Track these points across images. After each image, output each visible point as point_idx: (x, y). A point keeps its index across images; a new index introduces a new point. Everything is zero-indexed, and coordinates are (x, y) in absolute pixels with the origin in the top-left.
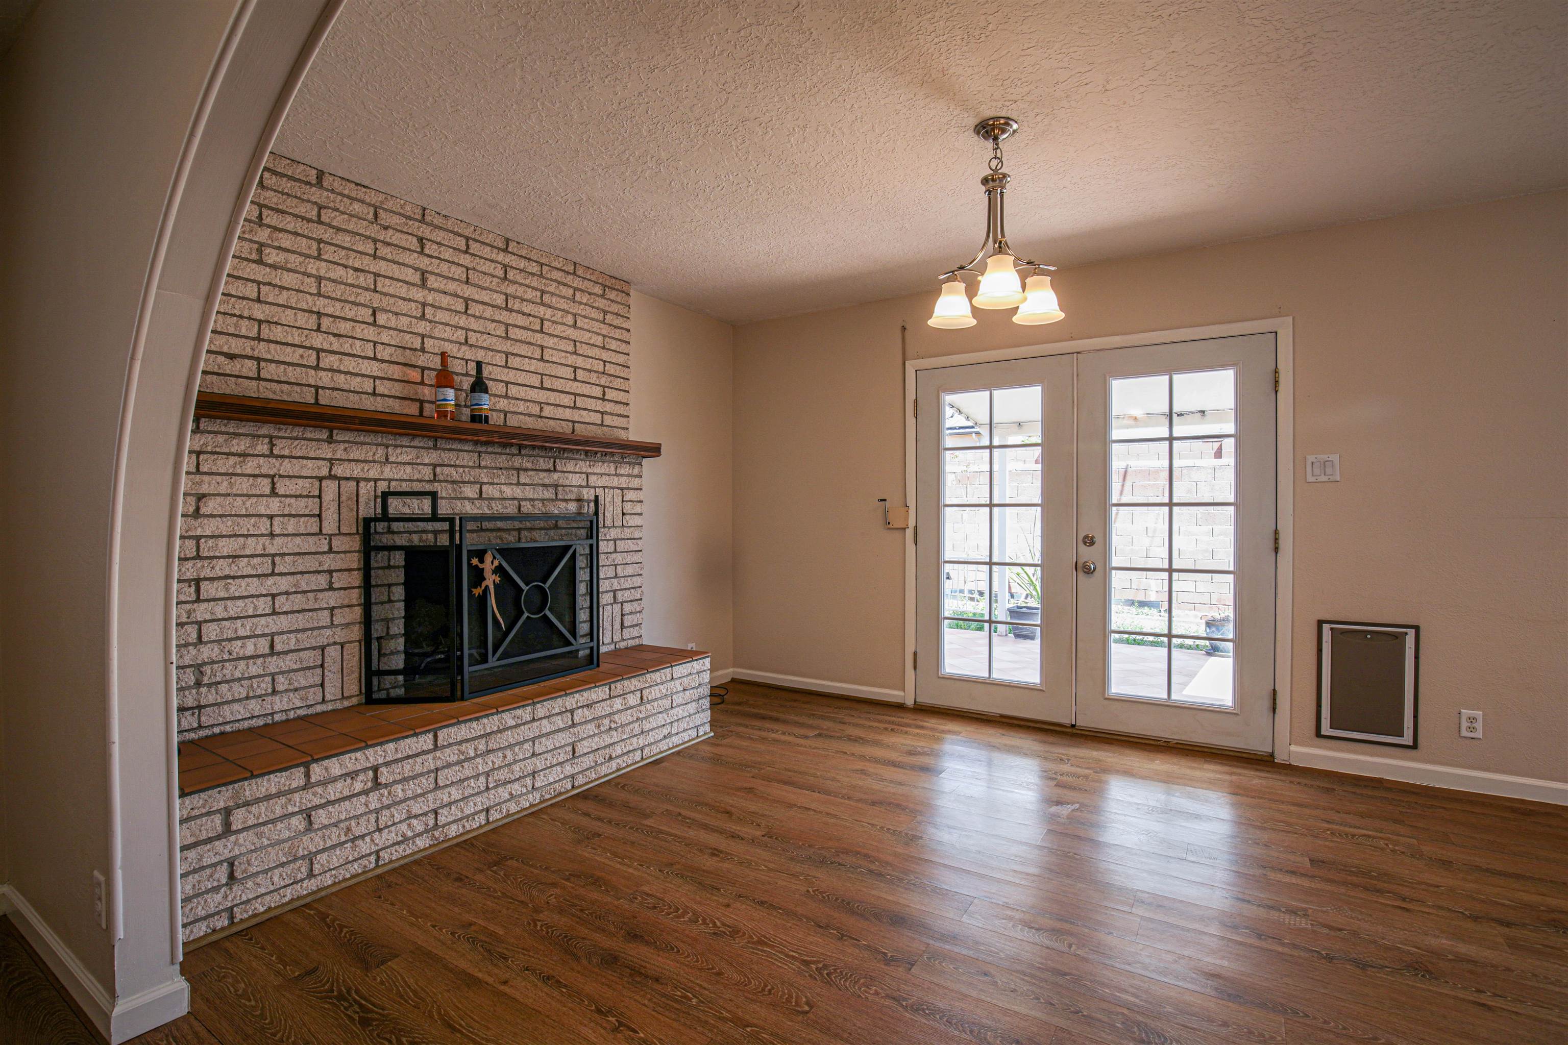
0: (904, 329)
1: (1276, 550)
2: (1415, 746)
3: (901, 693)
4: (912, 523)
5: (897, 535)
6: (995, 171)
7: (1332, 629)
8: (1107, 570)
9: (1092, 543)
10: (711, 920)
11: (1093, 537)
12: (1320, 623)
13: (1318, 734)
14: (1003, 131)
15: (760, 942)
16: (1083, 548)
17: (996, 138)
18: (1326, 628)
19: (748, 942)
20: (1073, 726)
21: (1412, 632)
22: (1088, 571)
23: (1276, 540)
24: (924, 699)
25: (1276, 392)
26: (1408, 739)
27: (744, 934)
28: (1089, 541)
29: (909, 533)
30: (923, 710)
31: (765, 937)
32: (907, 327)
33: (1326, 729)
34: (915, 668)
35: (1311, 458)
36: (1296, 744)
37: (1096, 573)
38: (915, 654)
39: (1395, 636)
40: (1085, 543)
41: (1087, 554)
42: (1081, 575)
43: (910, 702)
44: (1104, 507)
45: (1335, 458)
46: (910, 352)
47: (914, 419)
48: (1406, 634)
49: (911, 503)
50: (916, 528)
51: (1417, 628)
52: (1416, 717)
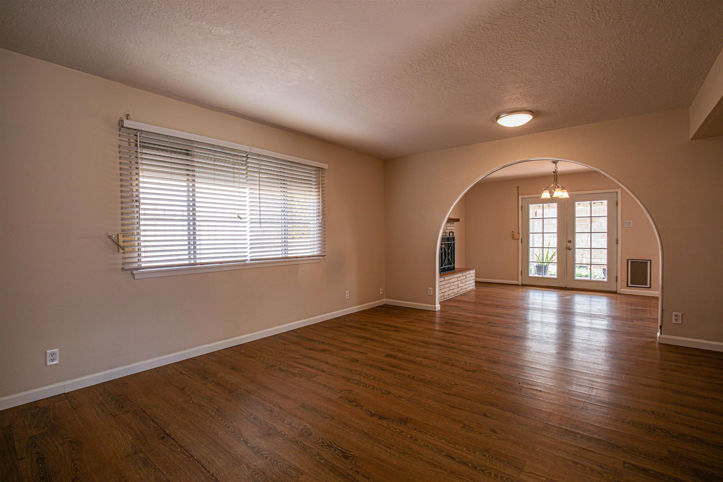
0: (518, 187)
1: (617, 243)
2: (650, 287)
3: (518, 282)
4: (521, 238)
5: (516, 241)
6: (556, 170)
7: (631, 261)
8: (574, 248)
9: (571, 242)
11: (571, 241)
12: (628, 260)
13: (628, 286)
14: (557, 162)
16: (568, 243)
17: (556, 164)
18: (629, 261)
20: (566, 287)
21: (649, 261)
22: (570, 249)
23: (617, 241)
24: (524, 283)
25: (617, 206)
26: (648, 286)
28: (570, 242)
29: (520, 240)
30: (523, 285)
32: (519, 187)
33: (629, 285)
34: (522, 275)
35: (625, 222)
36: (622, 289)
37: (572, 250)
38: (522, 271)
39: (645, 262)
40: (569, 242)
41: (569, 245)
42: (568, 250)
43: (520, 284)
44: (574, 233)
45: (632, 222)
46: (520, 193)
47: (521, 211)
48: (648, 262)
49: (520, 232)
50: (522, 239)
51: (650, 261)
52: (650, 281)
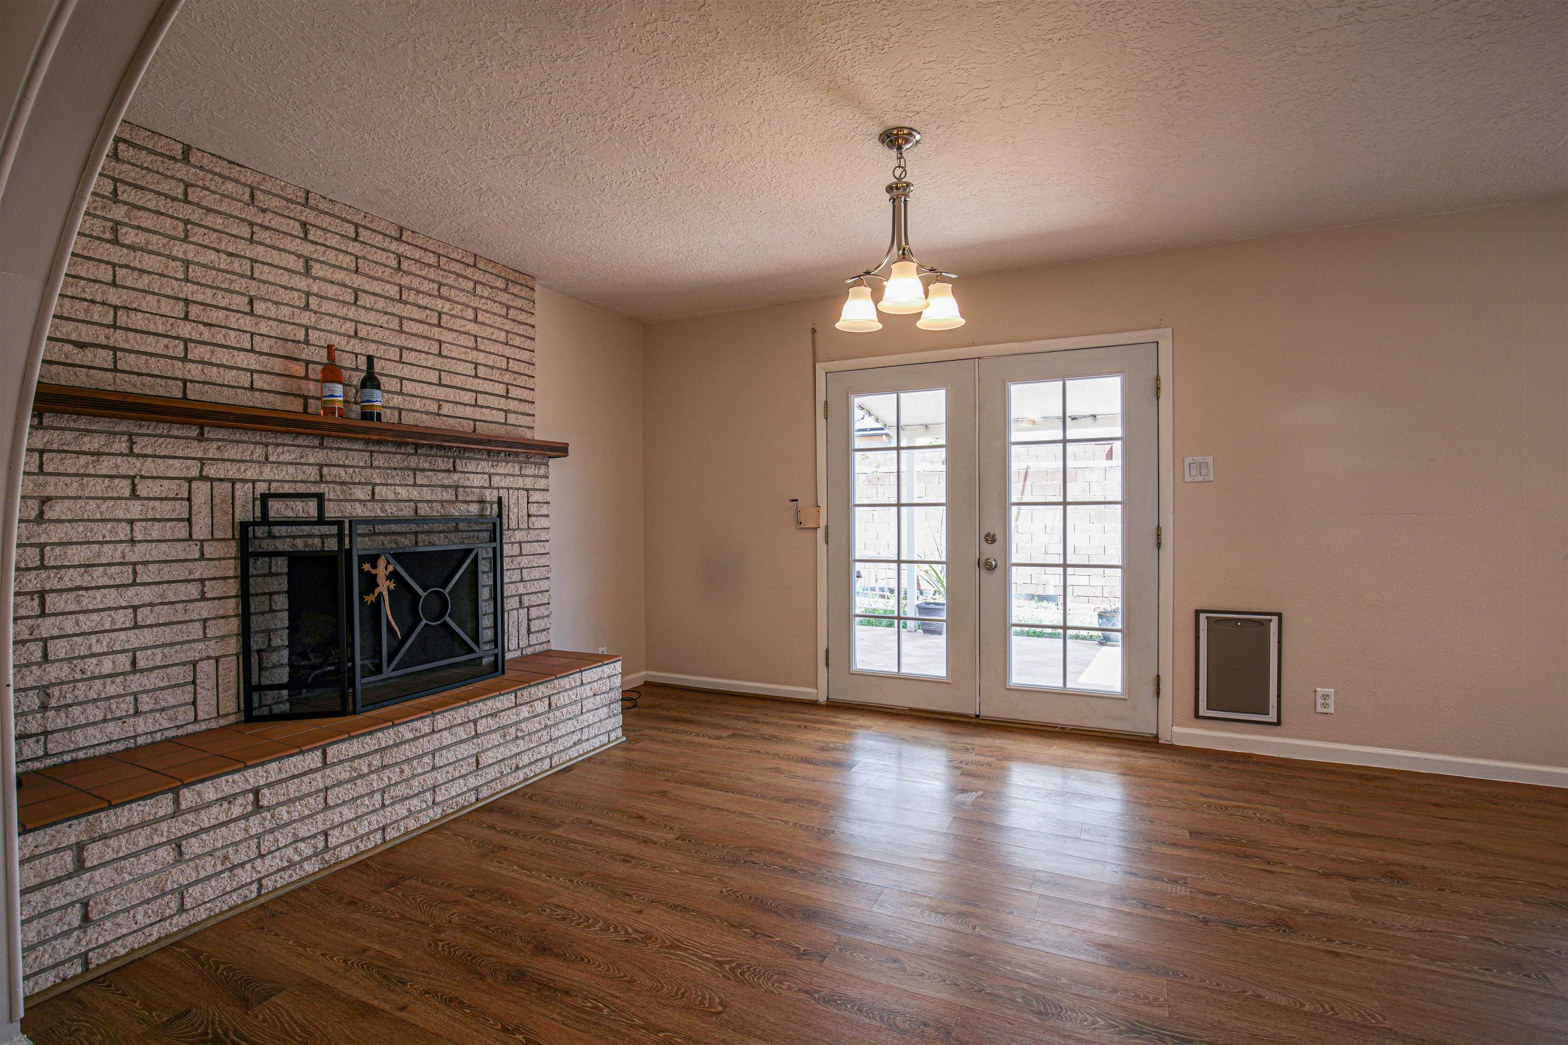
0: (814, 331)
1: (1159, 545)
2: (1278, 723)
3: (815, 691)
4: (823, 523)
5: (808, 535)
6: (899, 179)
7: (1207, 618)
8: (1007, 566)
9: (993, 541)
10: (623, 928)
11: (994, 535)
12: (1198, 612)
13: (1197, 716)
14: (907, 141)
15: (673, 946)
16: (984, 545)
17: (900, 148)
18: (1203, 616)
19: (661, 947)
20: (977, 716)
21: (1275, 619)
22: (990, 568)
23: (1159, 535)
24: (837, 696)
25: (1158, 398)
26: (1273, 717)
27: (657, 939)
28: (991, 539)
29: (821, 532)
30: (836, 706)
31: (678, 941)
32: (817, 329)
33: (1203, 711)
34: (827, 665)
35: (1189, 460)
36: (1177, 725)
37: (997, 570)
38: (827, 652)
39: (1261, 623)
40: (987, 541)
41: (990, 551)
42: (983, 571)
43: (822, 699)
44: (1004, 505)
45: (1209, 460)
46: (820, 354)
47: (825, 421)
48: (1271, 620)
49: (822, 502)
50: (827, 527)
51: (1279, 615)
52: (1279, 696)
